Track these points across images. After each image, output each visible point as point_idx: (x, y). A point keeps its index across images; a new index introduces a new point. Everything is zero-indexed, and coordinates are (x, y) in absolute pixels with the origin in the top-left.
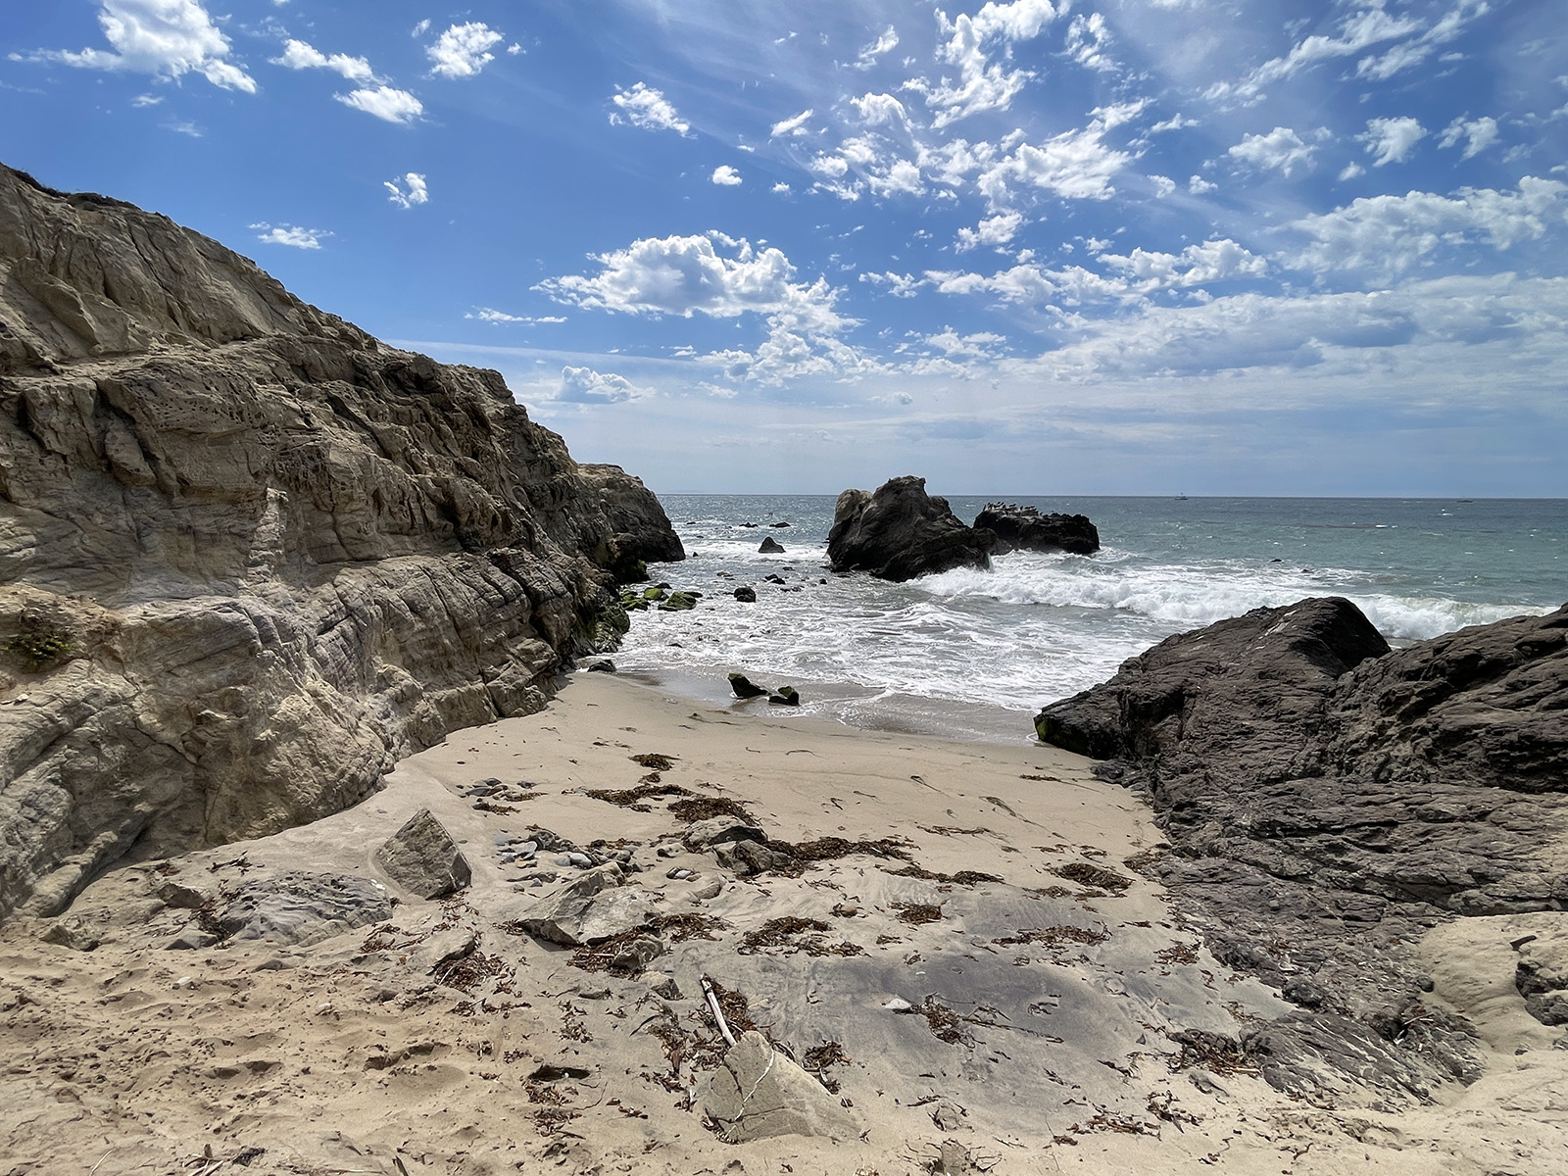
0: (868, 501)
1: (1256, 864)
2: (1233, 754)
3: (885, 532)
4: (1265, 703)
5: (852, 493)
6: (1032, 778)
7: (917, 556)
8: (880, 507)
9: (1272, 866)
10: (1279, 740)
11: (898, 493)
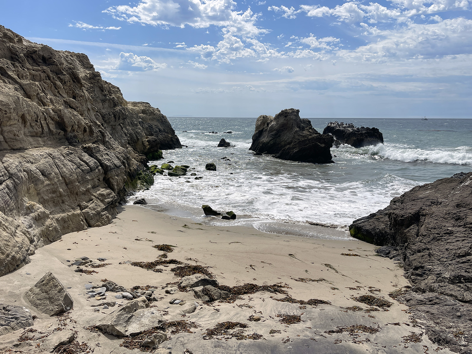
0: (271, 121)
1: (451, 295)
2: (442, 243)
3: (279, 136)
4: (459, 219)
5: (264, 117)
6: (346, 255)
7: (295, 148)
8: (277, 124)
9: (459, 296)
10: (465, 237)
11: (286, 117)
